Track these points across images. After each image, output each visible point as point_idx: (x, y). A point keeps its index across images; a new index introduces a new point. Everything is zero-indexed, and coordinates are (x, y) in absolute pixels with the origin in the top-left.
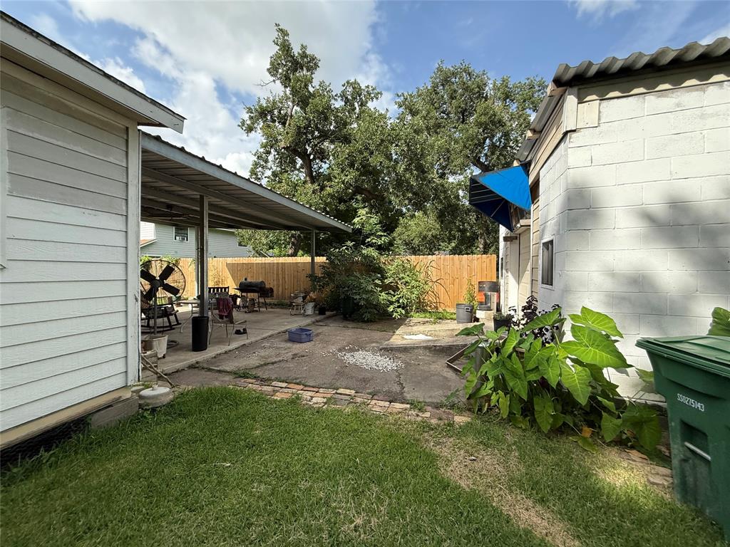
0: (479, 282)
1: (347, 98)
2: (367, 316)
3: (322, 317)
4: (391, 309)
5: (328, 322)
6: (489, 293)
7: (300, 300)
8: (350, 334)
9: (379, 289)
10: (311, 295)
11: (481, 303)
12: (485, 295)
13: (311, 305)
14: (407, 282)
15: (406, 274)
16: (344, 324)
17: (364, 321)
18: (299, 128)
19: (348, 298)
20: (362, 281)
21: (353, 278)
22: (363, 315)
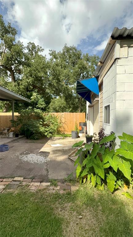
0: (80, 123)
1: (29, 49)
2: (36, 137)
3: (17, 138)
4: (46, 134)
5: (19, 140)
6: (83, 127)
7: (6, 131)
8: (28, 145)
9: (41, 126)
10: (11, 129)
11: (80, 130)
12: (82, 127)
13: (12, 133)
14: (53, 123)
15: (53, 120)
16: (26, 141)
17: (35, 139)
18: (8, 58)
19: (28, 130)
20: (34, 123)
21: (30, 121)
22: (34, 137)
